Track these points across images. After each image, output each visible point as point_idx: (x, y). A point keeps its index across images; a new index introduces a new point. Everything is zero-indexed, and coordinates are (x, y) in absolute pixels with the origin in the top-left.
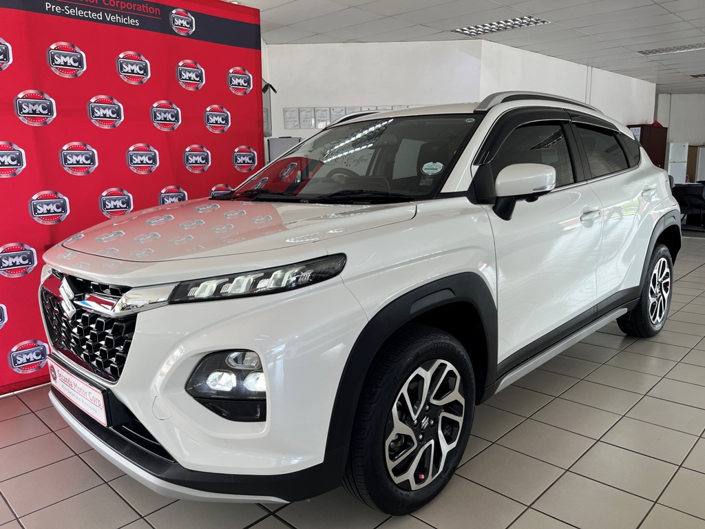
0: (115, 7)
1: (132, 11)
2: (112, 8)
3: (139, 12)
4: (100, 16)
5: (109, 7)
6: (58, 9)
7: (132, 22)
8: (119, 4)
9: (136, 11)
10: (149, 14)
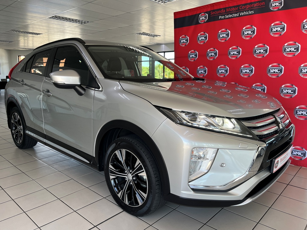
0: (244, 9)
1: (252, 7)
2: (243, 9)
3: (255, 7)
4: (237, 15)
5: (242, 9)
6: (223, 17)
7: (250, 12)
8: (246, 7)
9: (253, 7)
10: (259, 6)
